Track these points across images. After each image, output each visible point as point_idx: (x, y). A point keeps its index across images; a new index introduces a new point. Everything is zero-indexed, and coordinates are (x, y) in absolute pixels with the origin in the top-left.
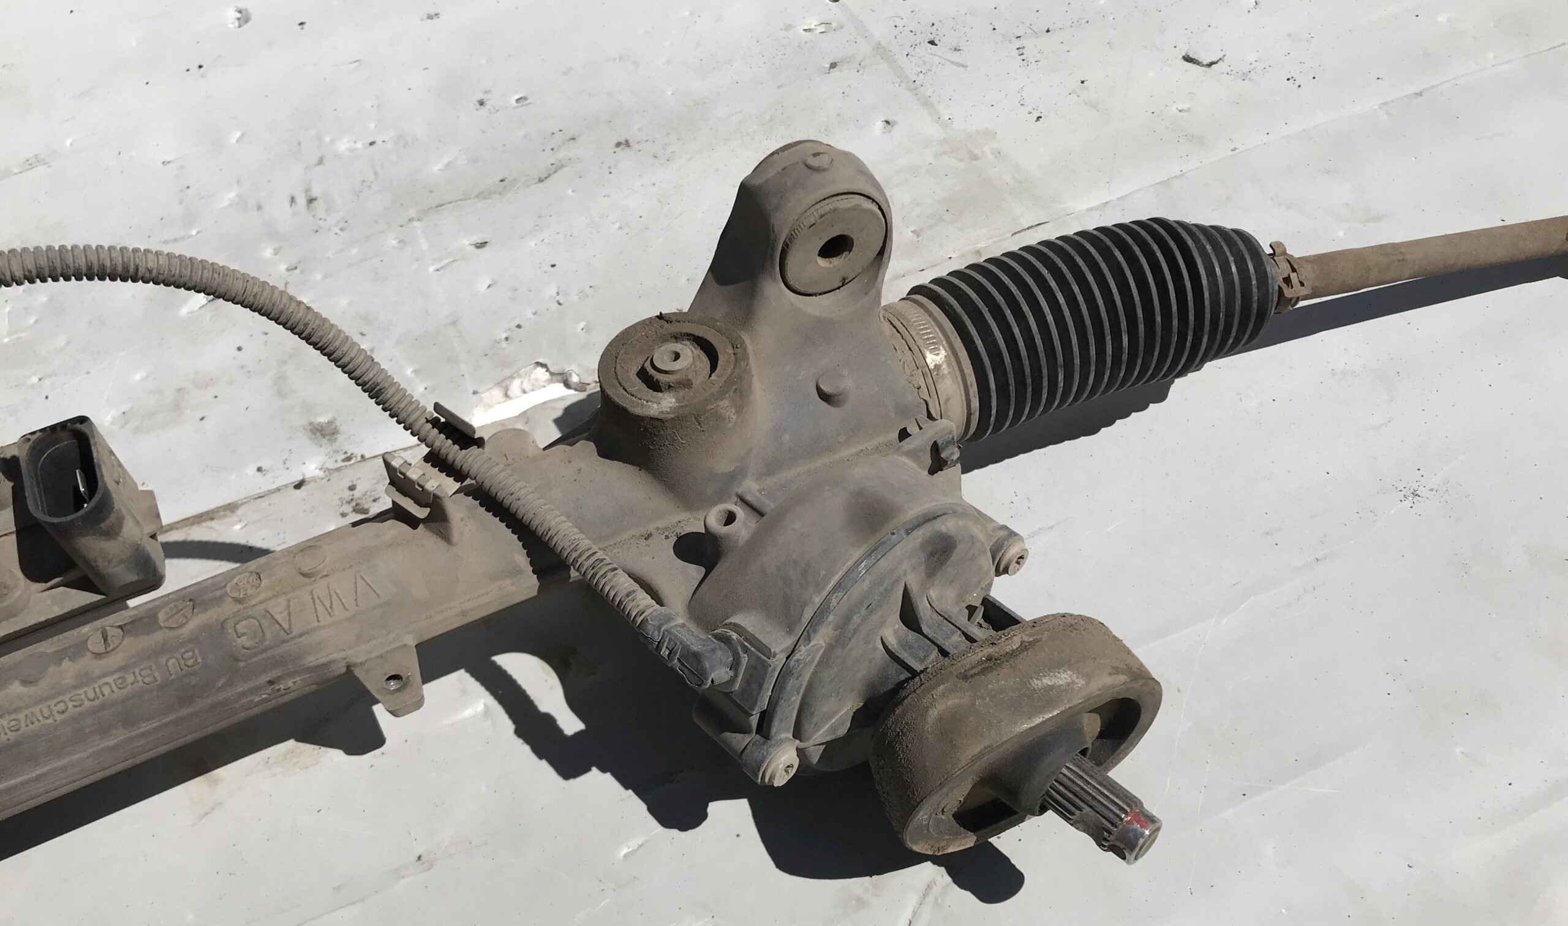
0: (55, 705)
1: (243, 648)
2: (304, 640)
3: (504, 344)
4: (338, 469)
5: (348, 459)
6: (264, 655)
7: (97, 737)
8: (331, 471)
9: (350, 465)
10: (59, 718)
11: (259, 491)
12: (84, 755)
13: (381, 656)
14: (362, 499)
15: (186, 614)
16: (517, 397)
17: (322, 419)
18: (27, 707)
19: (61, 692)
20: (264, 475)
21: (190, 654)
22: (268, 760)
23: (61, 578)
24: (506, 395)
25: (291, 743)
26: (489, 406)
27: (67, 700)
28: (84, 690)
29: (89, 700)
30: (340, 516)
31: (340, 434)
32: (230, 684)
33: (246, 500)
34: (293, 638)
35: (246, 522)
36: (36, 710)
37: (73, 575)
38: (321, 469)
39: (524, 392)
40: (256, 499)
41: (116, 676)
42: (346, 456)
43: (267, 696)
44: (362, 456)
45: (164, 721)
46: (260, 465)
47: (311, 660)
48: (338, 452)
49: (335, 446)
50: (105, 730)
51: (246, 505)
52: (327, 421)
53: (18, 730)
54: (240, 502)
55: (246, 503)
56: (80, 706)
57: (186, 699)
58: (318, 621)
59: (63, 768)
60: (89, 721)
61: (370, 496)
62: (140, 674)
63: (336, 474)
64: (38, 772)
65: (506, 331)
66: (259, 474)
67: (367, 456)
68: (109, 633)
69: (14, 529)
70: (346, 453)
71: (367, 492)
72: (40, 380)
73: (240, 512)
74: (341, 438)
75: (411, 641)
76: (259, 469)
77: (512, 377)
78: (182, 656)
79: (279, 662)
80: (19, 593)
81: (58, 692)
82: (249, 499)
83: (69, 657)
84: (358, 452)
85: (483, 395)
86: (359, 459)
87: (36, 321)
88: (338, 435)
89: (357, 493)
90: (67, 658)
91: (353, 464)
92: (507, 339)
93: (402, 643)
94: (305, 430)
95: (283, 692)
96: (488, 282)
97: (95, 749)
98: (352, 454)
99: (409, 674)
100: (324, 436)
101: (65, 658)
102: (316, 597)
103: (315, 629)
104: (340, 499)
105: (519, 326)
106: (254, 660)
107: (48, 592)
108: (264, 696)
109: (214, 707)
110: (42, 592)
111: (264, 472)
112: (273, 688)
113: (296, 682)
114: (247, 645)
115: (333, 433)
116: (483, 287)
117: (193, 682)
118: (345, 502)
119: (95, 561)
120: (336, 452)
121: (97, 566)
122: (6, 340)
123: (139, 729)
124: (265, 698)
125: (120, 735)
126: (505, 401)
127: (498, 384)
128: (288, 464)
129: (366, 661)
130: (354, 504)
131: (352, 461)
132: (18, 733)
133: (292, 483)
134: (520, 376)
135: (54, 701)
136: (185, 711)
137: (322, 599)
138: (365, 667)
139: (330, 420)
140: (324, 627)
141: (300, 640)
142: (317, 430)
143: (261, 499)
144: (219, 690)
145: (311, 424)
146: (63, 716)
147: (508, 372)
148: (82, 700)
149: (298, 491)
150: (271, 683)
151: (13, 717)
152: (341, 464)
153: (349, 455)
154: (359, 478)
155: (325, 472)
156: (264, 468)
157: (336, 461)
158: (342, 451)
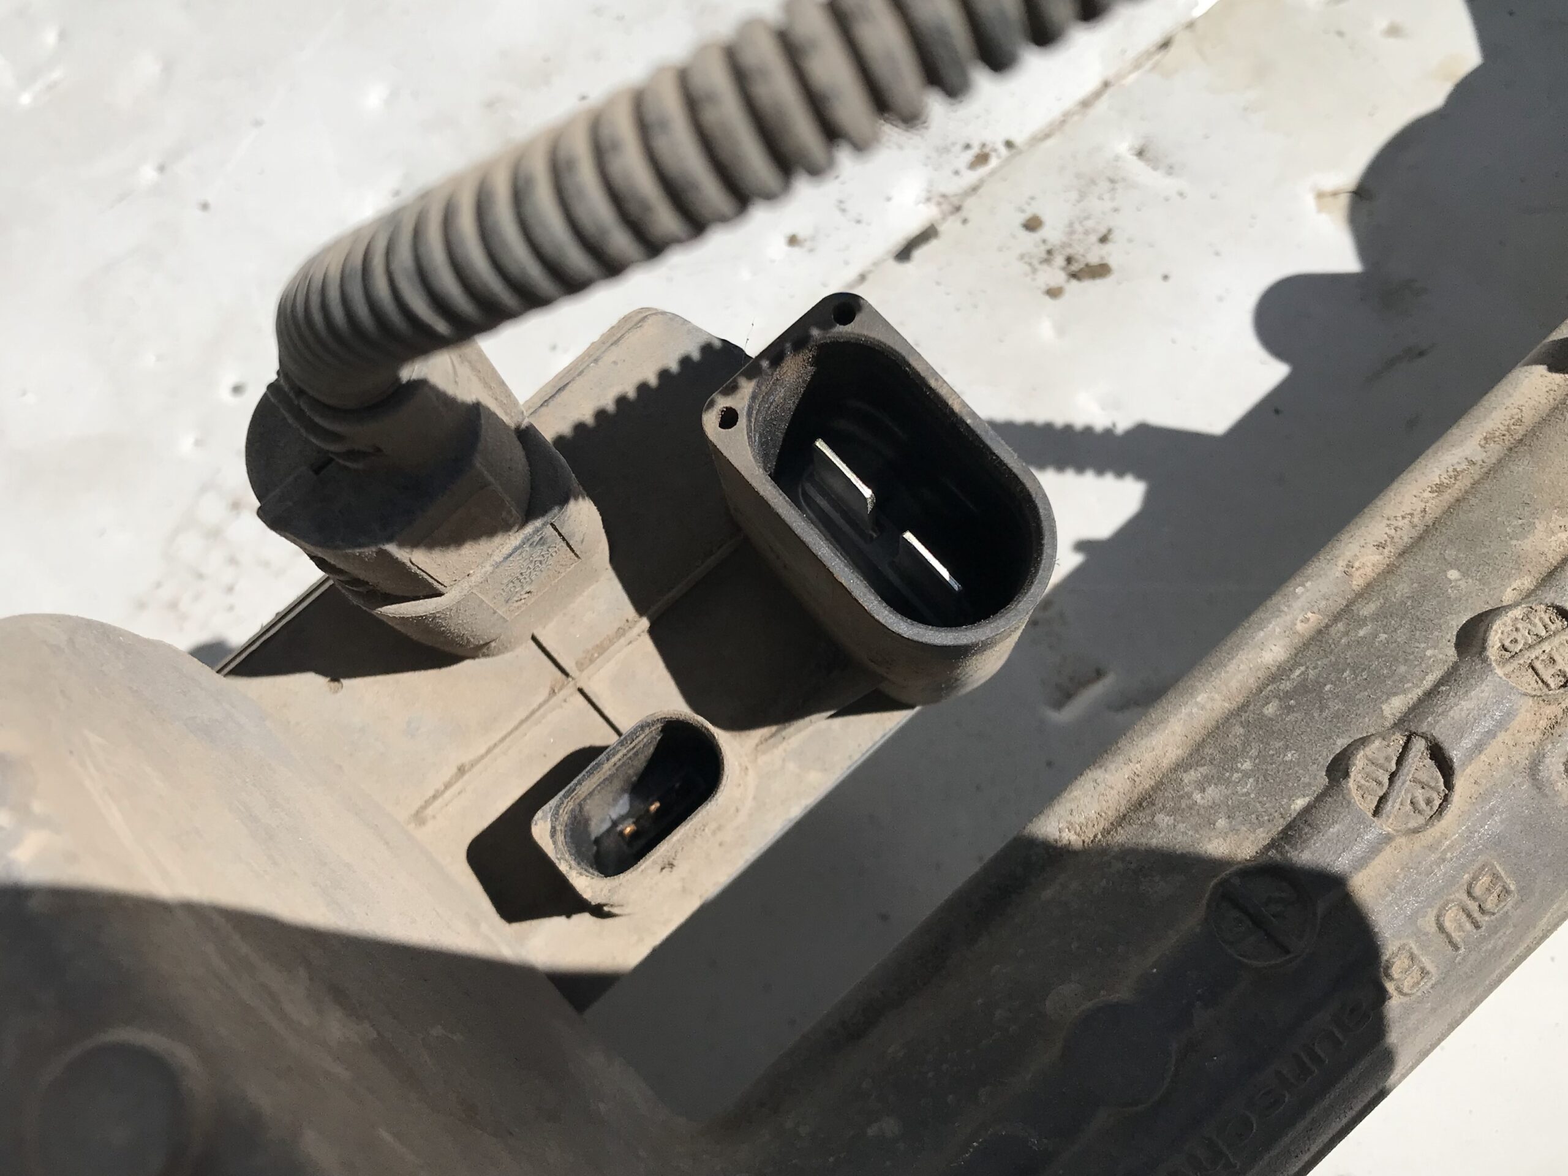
4: (971, 191)
5: (982, 159)
8: (958, 197)
9: (992, 173)
14: (1070, 246)
20: (810, 249)
21: (1485, 880)
30: (1047, 298)
38: (928, 200)
42: (971, 153)
44: (1009, 144)
46: (790, 231)
48: (946, 149)
49: (932, 136)
61: (1087, 233)
63: (973, 203)
66: (796, 250)
67: (1019, 139)
70: (968, 147)
71: (1071, 224)
72: (161, 169)
76: (793, 241)
78: (1469, 894)
84: (995, 137)
86: (1005, 151)
87: (62, 36)
89: (1052, 232)
91: (1000, 167)
98: (984, 145)
104: (1022, 257)
111: (808, 244)
118: (1035, 262)
120: (944, 150)
122: (26, 99)
128: (851, 209)
130: (1059, 261)
131: (994, 162)
133: (888, 251)
149: (908, 267)
152: (971, 177)
153: (975, 150)
154: (1032, 198)
155: (939, 204)
156: (801, 234)
157: (957, 173)
158: (954, 144)
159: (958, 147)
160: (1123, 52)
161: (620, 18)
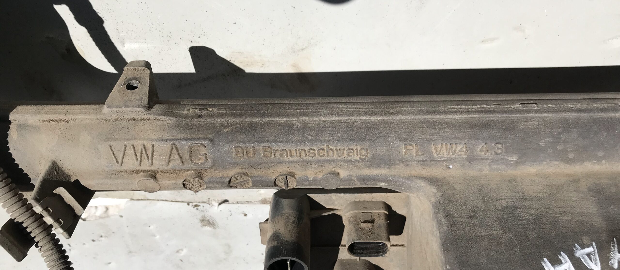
0: (324, 155)
1: (205, 146)
2: (167, 136)
3: (103, 235)
4: (204, 202)
5: (196, 206)
6: (194, 136)
7: (310, 126)
8: (208, 202)
10: (325, 147)
11: (247, 205)
12: (321, 118)
13: (126, 106)
15: (235, 180)
16: (101, 206)
17: (208, 228)
18: (341, 161)
19: (319, 162)
20: (243, 212)
22: (262, 66)
23: (322, 214)
24: (107, 209)
25: (248, 70)
26: (117, 206)
27: (317, 156)
28: (306, 158)
29: (305, 150)
31: (199, 219)
32: (223, 126)
33: (256, 203)
34: (172, 140)
35: (257, 192)
36: (336, 157)
37: (315, 214)
39: (96, 207)
40: (251, 202)
41: (286, 159)
42: (197, 208)
43: (209, 109)
44: (188, 204)
45: (271, 119)
46: (245, 217)
47: (171, 121)
48: (202, 211)
49: (203, 214)
50: (304, 127)
51: (256, 200)
52: (206, 226)
53: (349, 149)
54: (259, 203)
55: (256, 202)
56: (311, 149)
57: (252, 127)
58: (153, 145)
59: (337, 114)
60: (310, 138)
62: (271, 156)
63: (205, 200)
64: (350, 118)
65: (101, 240)
66: (246, 213)
67: (186, 204)
68: (284, 184)
69: (340, 247)
70: (197, 209)
73: (260, 198)
74: (199, 217)
75: (105, 109)
76: (246, 215)
77: (100, 217)
79: (189, 128)
80: (346, 214)
81: (321, 163)
82: (254, 203)
83: (308, 181)
84: (190, 207)
85: (117, 214)
86: (191, 204)
88: (201, 218)
90: (310, 180)
91: (194, 202)
92: (101, 237)
93: (110, 109)
94: (218, 226)
95: (198, 107)
96: (110, 265)
97: (315, 119)
98: (194, 207)
99: (121, 87)
100: (208, 221)
101: (311, 181)
102: (150, 161)
103: (157, 140)
105: (93, 241)
106: (202, 136)
107: (335, 208)
108: (211, 110)
109: (240, 115)
110: (338, 209)
112: (202, 112)
113: (187, 111)
114: (202, 148)
115: (203, 220)
116: (113, 264)
117: (243, 136)
119: (294, 221)
121: (295, 217)
123: (286, 121)
124: (210, 108)
125: (297, 120)
126: (109, 206)
127: (108, 217)
128: (230, 213)
129: (136, 107)
131: (194, 204)
132: (350, 147)
133: (229, 203)
134: (96, 216)
135: (324, 158)
136: (257, 120)
137: (146, 157)
138: (139, 103)
139: (205, 226)
140: (153, 140)
141: (169, 137)
142: (211, 224)
143: (248, 201)
144: (232, 125)
145: (214, 228)
146: (323, 147)
147: (101, 221)
148: (309, 152)
149: (227, 199)
150: (200, 117)
151: (349, 158)
152: (201, 205)
153: (196, 208)
154: (192, 194)
155: (211, 203)
156: (243, 215)
157: (203, 207)
158: (200, 211)
159: (199, 210)
160: (150, 203)
161: (244, 260)
